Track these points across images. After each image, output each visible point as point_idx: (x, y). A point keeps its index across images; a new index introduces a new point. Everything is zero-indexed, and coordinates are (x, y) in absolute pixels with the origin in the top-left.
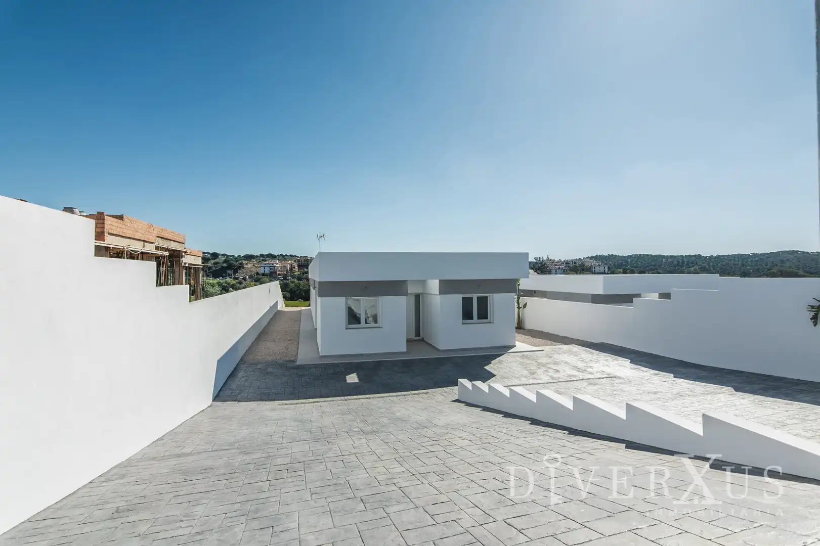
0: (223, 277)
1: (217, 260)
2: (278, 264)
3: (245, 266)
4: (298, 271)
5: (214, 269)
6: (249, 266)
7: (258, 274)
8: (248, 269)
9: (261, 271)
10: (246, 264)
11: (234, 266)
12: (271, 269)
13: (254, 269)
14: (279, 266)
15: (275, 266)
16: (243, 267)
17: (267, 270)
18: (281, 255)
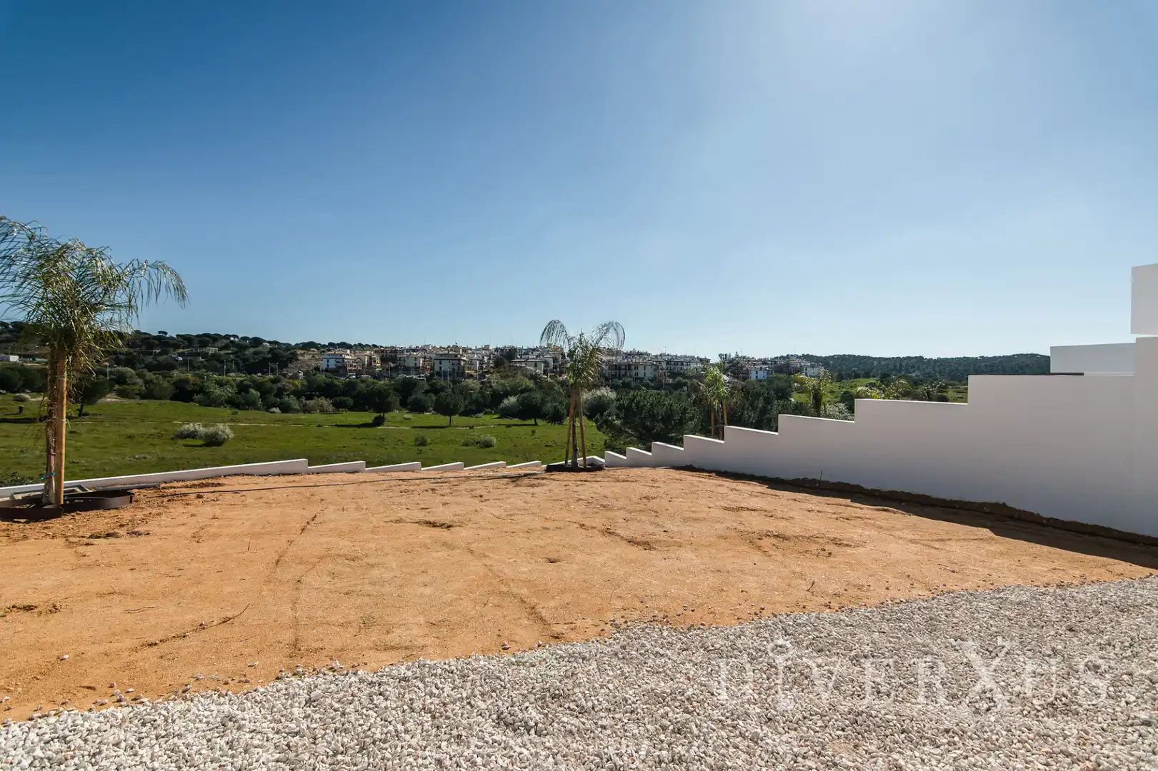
0: (263, 373)
1: (260, 349)
2: (349, 356)
3: (300, 358)
4: (381, 367)
5: (252, 361)
6: (307, 357)
7: (317, 369)
8: (304, 362)
9: (323, 365)
10: (302, 355)
11: (283, 357)
12: (337, 362)
13: (314, 364)
14: (350, 357)
15: (344, 358)
16: (297, 360)
17: (332, 364)
18: (360, 344)
